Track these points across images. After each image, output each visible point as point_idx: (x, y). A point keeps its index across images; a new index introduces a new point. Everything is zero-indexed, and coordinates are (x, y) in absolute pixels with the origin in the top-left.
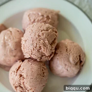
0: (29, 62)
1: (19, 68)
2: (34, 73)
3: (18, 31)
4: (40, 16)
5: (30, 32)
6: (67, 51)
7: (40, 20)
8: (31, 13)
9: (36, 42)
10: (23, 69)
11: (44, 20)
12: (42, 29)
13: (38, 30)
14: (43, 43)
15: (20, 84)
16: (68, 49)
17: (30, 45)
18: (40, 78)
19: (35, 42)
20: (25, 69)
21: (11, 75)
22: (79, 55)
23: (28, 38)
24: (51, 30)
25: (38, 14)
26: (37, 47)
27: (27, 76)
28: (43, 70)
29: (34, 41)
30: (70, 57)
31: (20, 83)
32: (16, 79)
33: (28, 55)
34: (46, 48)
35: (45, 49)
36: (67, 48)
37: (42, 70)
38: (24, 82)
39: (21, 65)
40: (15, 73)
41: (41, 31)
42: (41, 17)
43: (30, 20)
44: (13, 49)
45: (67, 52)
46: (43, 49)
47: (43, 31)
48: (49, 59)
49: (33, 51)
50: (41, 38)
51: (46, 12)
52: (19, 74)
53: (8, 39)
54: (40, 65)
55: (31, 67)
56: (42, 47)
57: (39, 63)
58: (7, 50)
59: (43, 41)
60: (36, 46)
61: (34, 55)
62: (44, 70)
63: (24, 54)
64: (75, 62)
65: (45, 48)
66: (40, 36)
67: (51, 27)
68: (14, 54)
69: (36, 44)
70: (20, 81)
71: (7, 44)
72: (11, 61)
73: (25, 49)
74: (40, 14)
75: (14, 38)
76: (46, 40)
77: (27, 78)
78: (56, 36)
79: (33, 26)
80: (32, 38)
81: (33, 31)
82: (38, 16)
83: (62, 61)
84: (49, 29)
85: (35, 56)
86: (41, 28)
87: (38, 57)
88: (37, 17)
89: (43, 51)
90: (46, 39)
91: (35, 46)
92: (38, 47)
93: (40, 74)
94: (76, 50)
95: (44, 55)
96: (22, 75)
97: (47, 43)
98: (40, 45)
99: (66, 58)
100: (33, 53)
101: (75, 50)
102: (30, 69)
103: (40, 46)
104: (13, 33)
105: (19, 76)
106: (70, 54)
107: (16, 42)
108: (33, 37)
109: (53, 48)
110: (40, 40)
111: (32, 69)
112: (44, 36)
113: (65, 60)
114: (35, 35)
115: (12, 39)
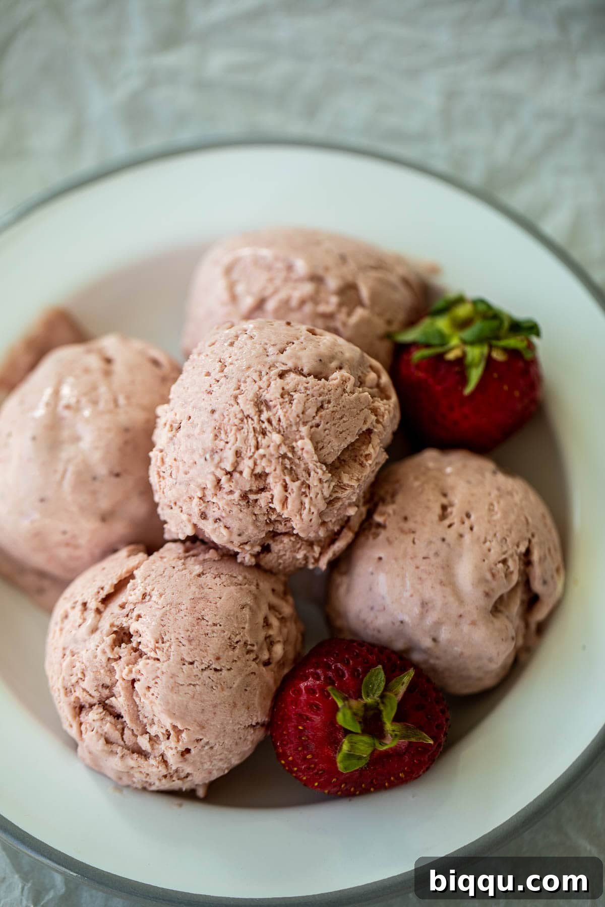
0: (191, 561)
1: (121, 586)
2: (209, 630)
3: (156, 363)
4: (301, 280)
5: (208, 374)
6: (443, 517)
7: (294, 303)
8: (246, 252)
9: (238, 444)
10: (144, 595)
11: (322, 308)
12: (287, 360)
13: (259, 367)
14: (284, 450)
15: (106, 692)
16: (451, 505)
17: (196, 457)
18: (240, 671)
19: (231, 439)
20: (154, 598)
21: (61, 630)
22: (522, 549)
23: (190, 411)
24: (345, 373)
25: (290, 268)
26: (241, 473)
27: (160, 640)
28: (267, 624)
29: (223, 436)
30: (460, 556)
31: (108, 681)
32: (84, 655)
33: (184, 517)
34: (300, 488)
35: (294, 495)
36: (445, 501)
37: (260, 620)
38: (133, 681)
39: (135, 572)
40: (91, 616)
41: (282, 375)
42: (307, 288)
43: (234, 298)
44: (102, 470)
45: (447, 522)
46: (277, 490)
47: (292, 378)
48: (317, 560)
49: (214, 500)
50: (269, 421)
51: (343, 259)
52: (112, 625)
53: (78, 402)
54: (253, 587)
55: (193, 588)
56: (270, 480)
57: (248, 576)
58: (60, 467)
59: (285, 438)
60: (236, 465)
61: (217, 520)
62: (275, 622)
63: (159, 510)
64: (487, 595)
65: (294, 486)
66: (269, 408)
67: (347, 355)
68: (105, 504)
69: (238, 454)
70: (112, 671)
71: (66, 434)
72: (76, 547)
73: (169, 481)
74: (301, 266)
75: (122, 401)
76: (302, 438)
77: (159, 655)
78: (373, 417)
79: (237, 337)
80: (216, 415)
81: (226, 370)
82: (286, 280)
83: (404, 577)
84: (334, 364)
85: (224, 532)
86: (282, 358)
87: (244, 538)
88: (278, 282)
89: (277, 505)
90: (304, 430)
91: (229, 469)
92: (246, 473)
93: (245, 643)
94: (506, 514)
95: (285, 534)
96: (132, 631)
97: (305, 455)
98: (264, 463)
99: (433, 560)
100: (213, 513)
101: (498, 516)
102: (186, 604)
103: (258, 470)
104: (118, 367)
105: (109, 640)
106: (461, 536)
107: (127, 430)
108: (220, 406)
109: (349, 491)
110: (264, 433)
111: (202, 604)
112: (296, 408)
113: (424, 576)
114: (236, 398)
115: (102, 405)
